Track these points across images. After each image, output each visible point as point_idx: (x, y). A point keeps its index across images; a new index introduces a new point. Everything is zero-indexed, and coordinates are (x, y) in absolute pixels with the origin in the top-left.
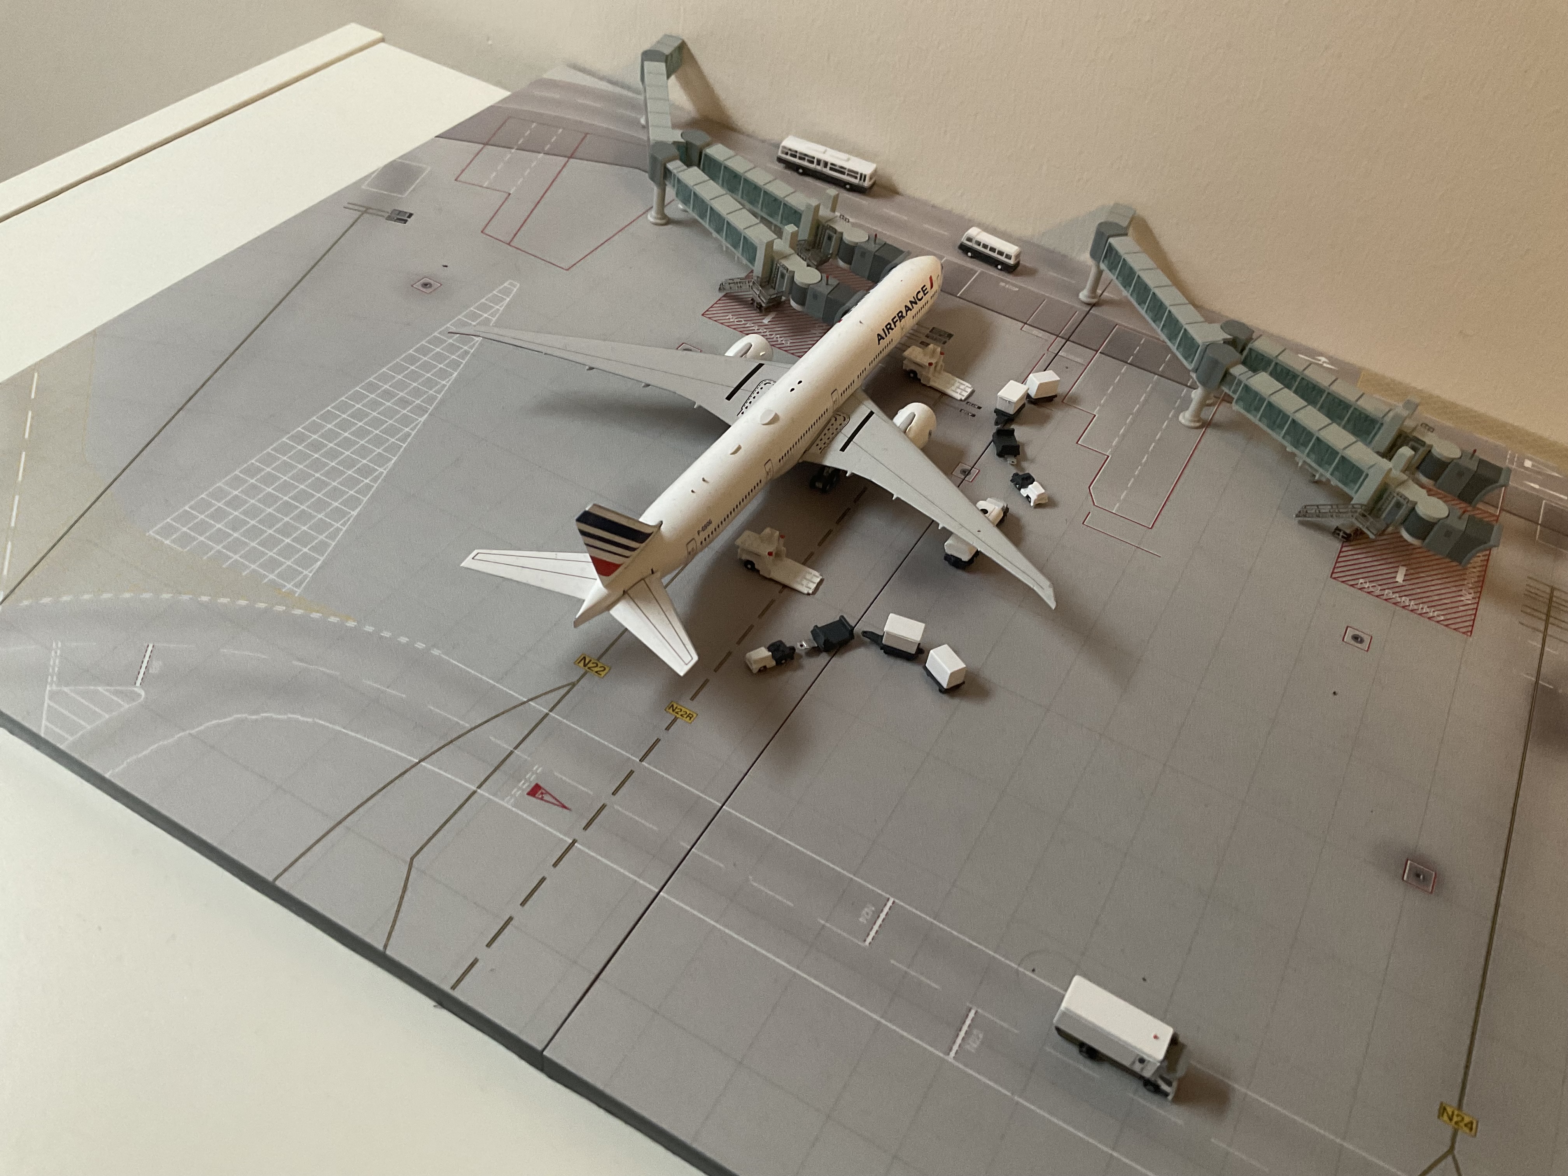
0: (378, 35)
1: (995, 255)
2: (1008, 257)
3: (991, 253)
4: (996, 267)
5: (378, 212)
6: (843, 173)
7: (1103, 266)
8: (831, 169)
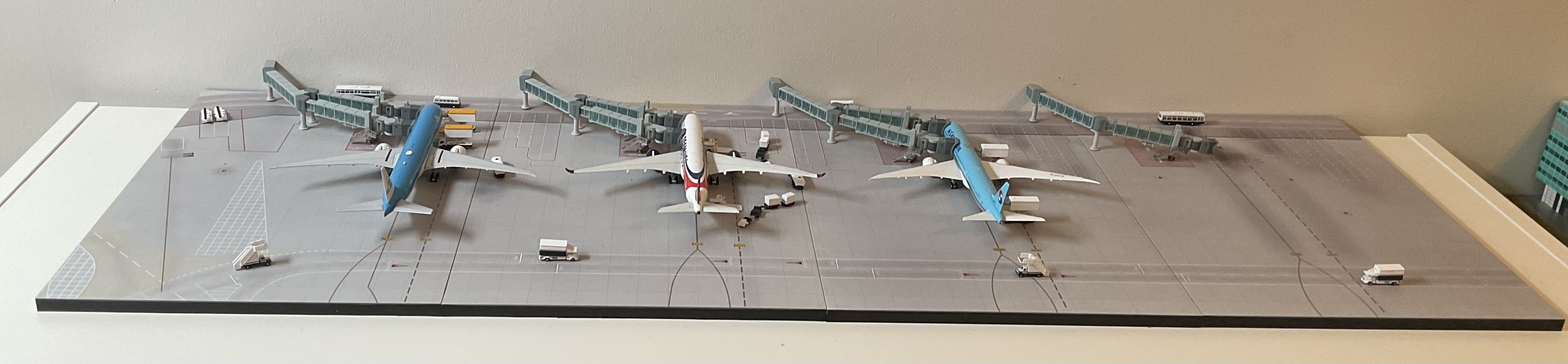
0: (96, 103)
1: (450, 103)
2: (456, 101)
3: (445, 102)
4: (452, 107)
5: (178, 156)
6: (369, 93)
7: (526, 92)
8: (362, 93)
